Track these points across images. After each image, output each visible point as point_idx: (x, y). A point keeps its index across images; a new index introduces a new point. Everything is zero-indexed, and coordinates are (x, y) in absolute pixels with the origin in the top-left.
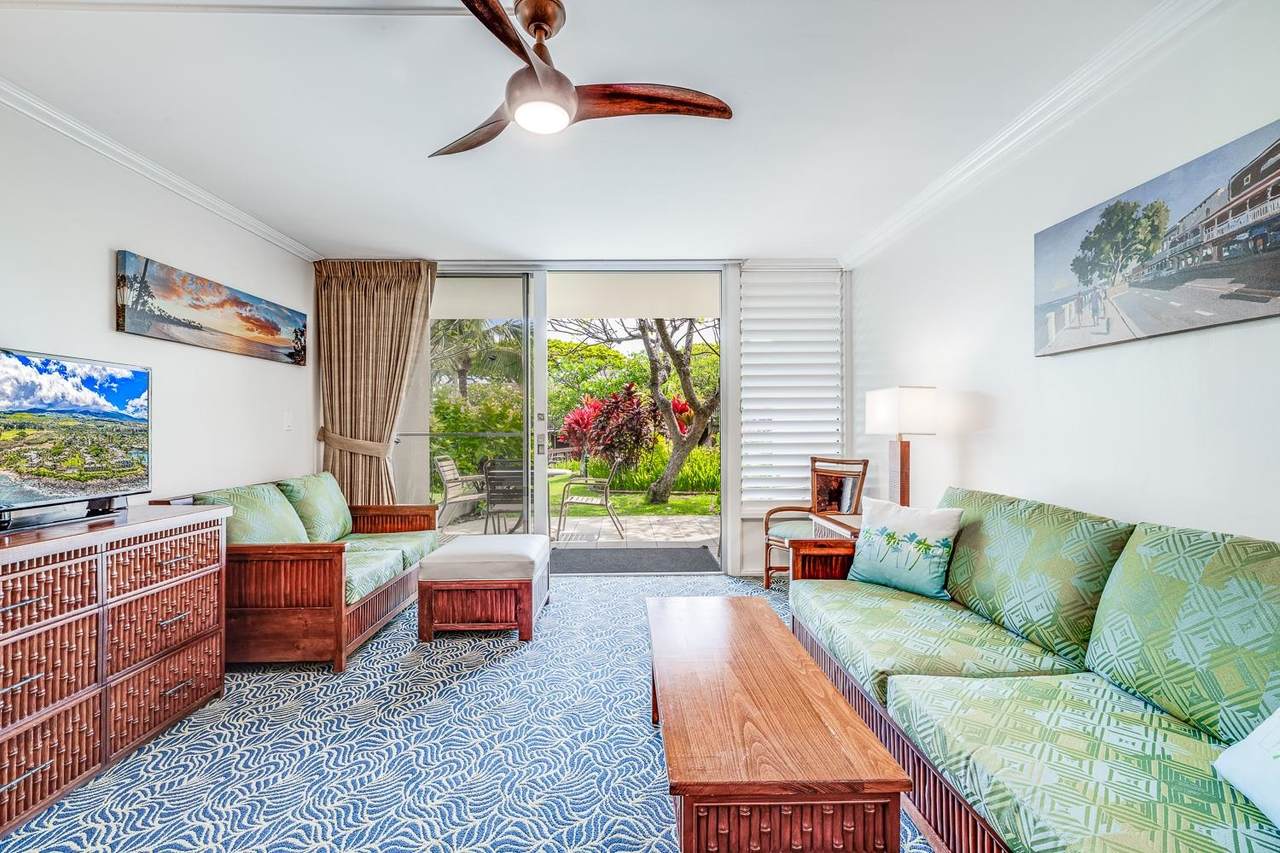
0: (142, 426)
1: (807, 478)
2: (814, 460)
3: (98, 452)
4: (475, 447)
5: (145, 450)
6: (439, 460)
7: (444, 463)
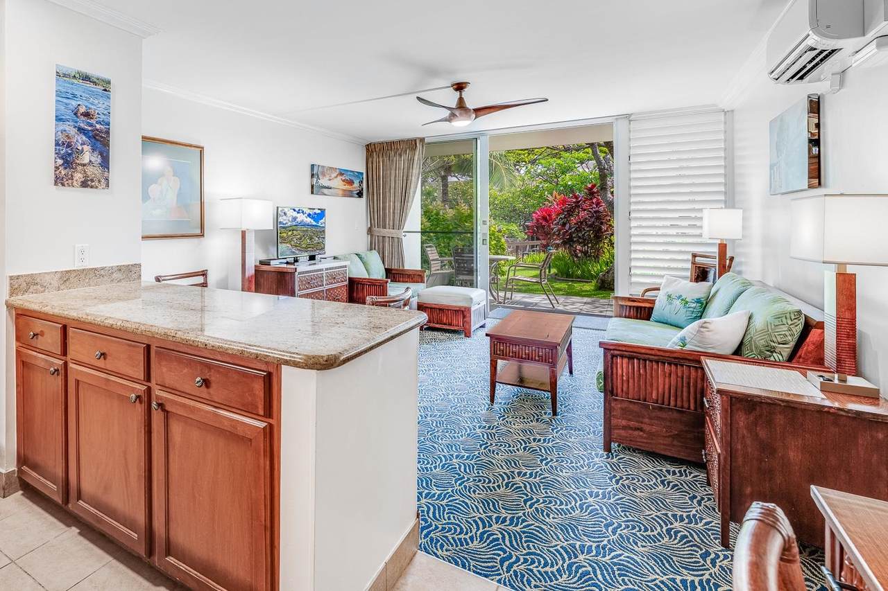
0: (323, 229)
1: (687, 269)
2: (694, 256)
3: (311, 238)
4: (450, 239)
5: (324, 238)
6: (427, 247)
7: (428, 249)
